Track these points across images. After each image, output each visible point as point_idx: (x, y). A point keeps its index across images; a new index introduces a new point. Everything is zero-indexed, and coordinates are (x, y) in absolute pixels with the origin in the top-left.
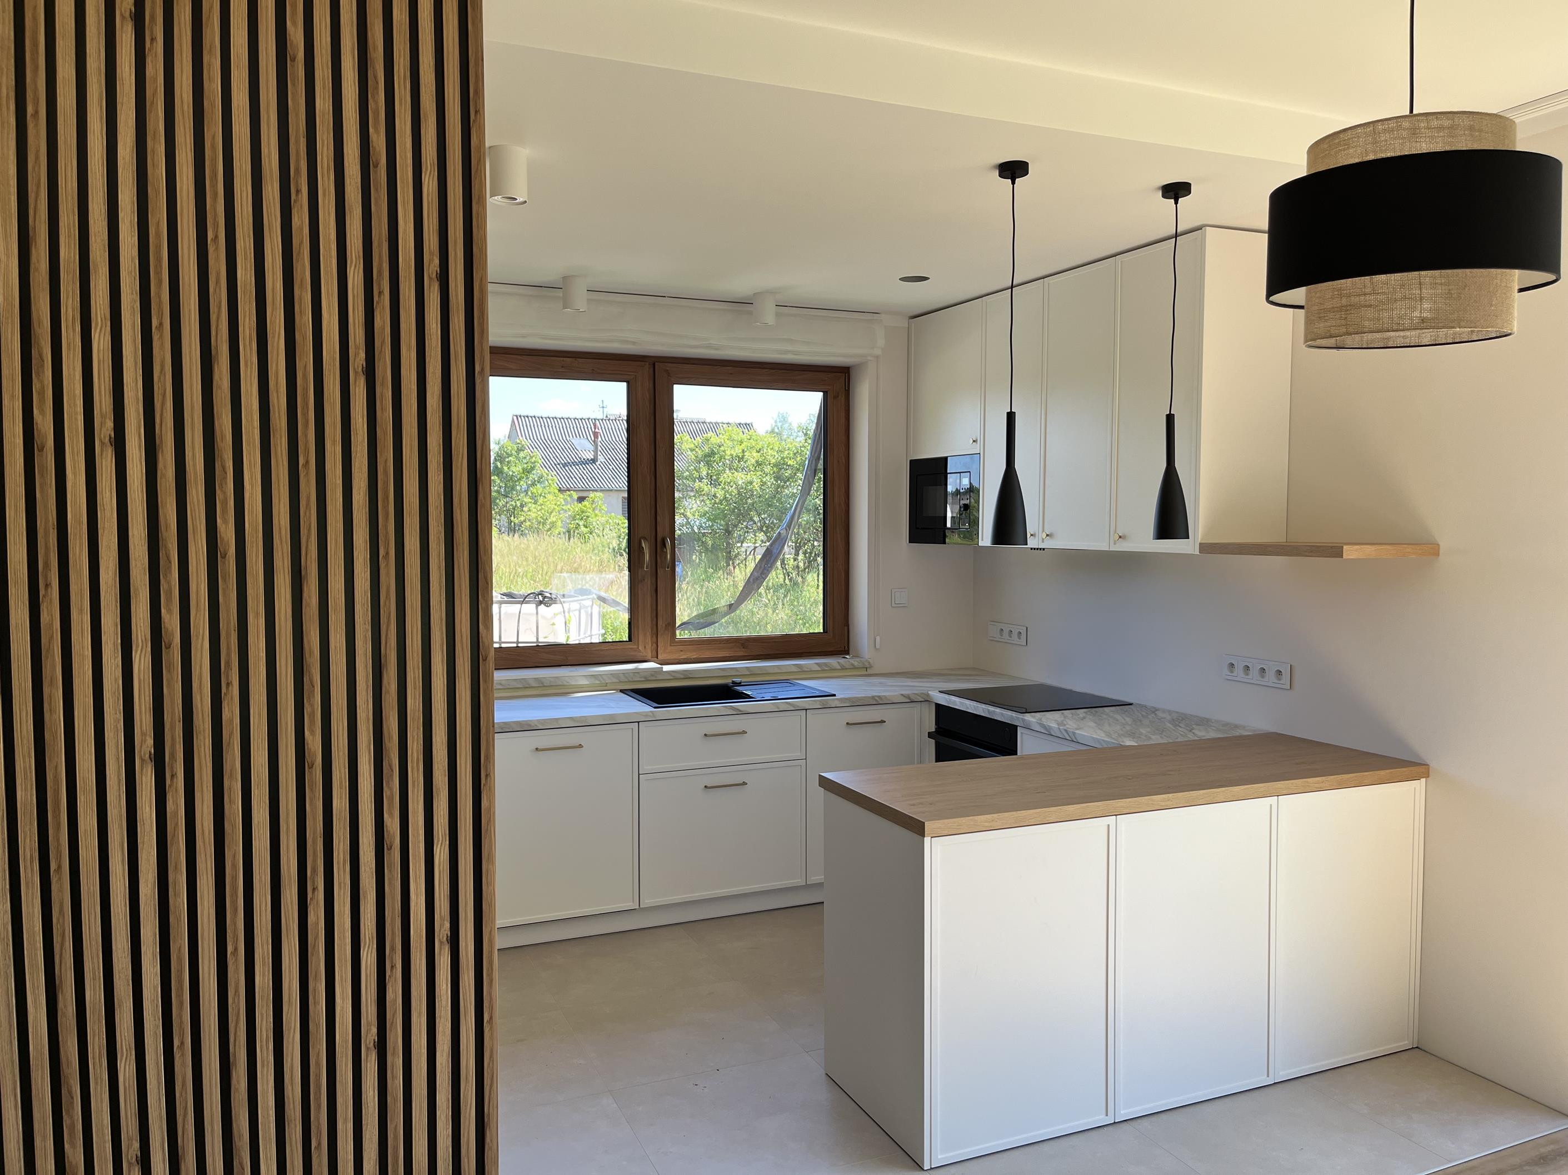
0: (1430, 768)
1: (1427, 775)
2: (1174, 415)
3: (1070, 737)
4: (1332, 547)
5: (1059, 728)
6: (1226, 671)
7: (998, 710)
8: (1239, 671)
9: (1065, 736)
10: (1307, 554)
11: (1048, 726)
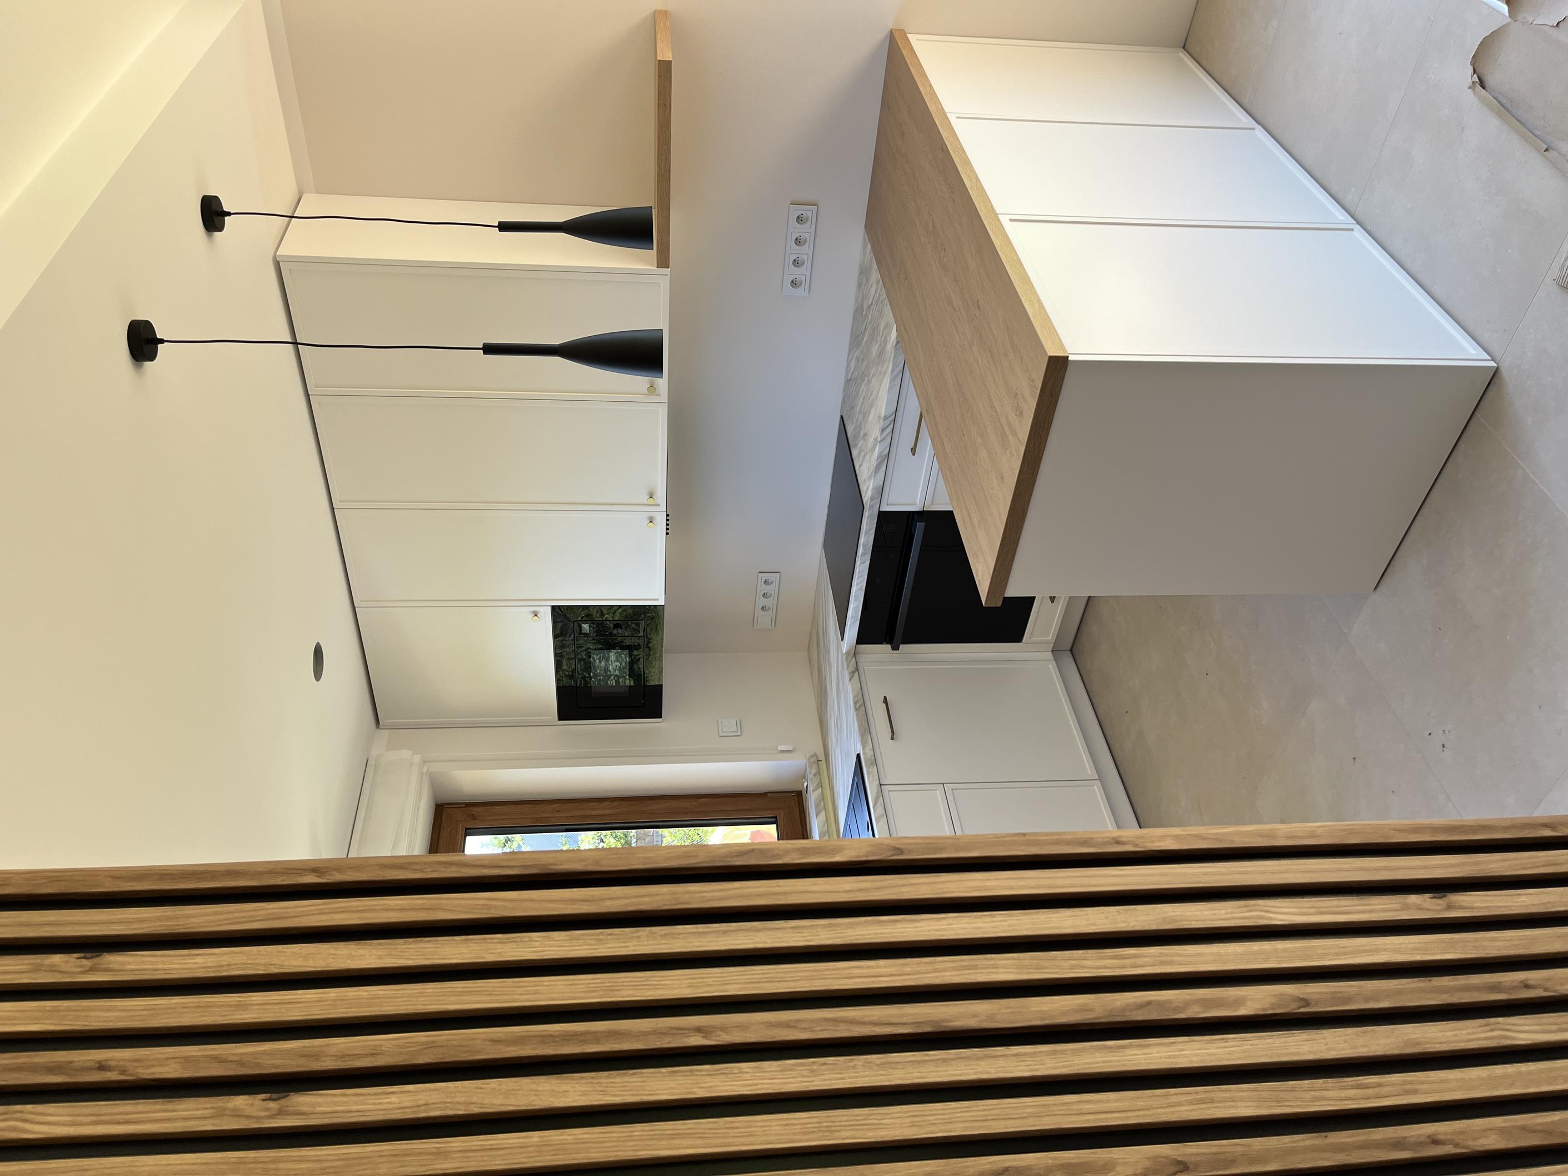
0: (894, 28)
1: (903, 33)
2: (499, 222)
3: (889, 425)
4: (659, 76)
5: (880, 442)
6: (799, 291)
7: (862, 541)
8: (801, 273)
9: (890, 433)
10: (667, 111)
11: (877, 459)
